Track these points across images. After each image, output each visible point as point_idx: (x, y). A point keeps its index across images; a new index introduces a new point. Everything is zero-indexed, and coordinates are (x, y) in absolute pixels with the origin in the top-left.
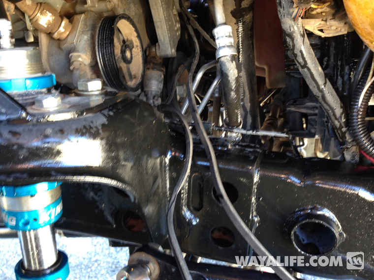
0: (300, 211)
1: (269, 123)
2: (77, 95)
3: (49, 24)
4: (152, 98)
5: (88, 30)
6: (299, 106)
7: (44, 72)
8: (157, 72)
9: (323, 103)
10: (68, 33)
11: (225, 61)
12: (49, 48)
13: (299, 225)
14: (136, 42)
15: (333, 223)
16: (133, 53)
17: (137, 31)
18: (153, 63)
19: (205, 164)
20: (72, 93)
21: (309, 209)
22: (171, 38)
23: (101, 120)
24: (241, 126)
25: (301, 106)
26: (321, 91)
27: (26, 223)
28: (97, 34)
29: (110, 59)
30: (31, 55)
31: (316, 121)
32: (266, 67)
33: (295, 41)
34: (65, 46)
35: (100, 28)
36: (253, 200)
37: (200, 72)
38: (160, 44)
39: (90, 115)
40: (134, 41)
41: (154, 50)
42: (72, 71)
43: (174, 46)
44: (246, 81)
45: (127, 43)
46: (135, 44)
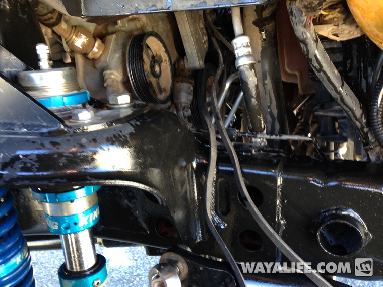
0: (325, 212)
1: (300, 130)
2: (109, 108)
3: (84, 46)
4: (182, 109)
5: (120, 49)
6: (326, 110)
7: (79, 89)
8: (186, 84)
9: (342, 104)
10: (101, 52)
11: (245, 69)
12: (84, 67)
13: (323, 226)
14: (165, 57)
15: (358, 223)
16: (162, 68)
17: (165, 46)
18: (182, 76)
19: (230, 169)
20: (104, 107)
21: (333, 210)
22: (199, 50)
23: (128, 129)
24: (265, 132)
25: (328, 109)
26: (339, 93)
27: (67, 228)
28: (127, 52)
29: (140, 74)
30: (67, 75)
31: (346, 125)
32: (297, 73)
33: (308, 47)
34: (99, 65)
35: (130, 46)
36: (278, 202)
37: (228, 82)
38: (188, 57)
39: (119, 125)
40: (162, 56)
41: (183, 63)
42: (106, 88)
43: (202, 58)
44: (272, 87)
45: (156, 58)
46: (164, 59)
